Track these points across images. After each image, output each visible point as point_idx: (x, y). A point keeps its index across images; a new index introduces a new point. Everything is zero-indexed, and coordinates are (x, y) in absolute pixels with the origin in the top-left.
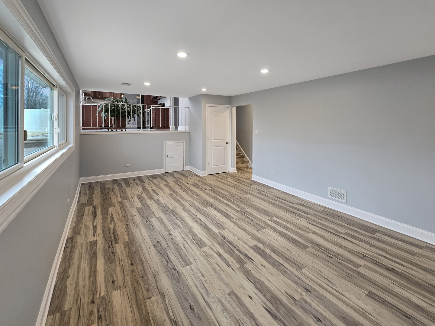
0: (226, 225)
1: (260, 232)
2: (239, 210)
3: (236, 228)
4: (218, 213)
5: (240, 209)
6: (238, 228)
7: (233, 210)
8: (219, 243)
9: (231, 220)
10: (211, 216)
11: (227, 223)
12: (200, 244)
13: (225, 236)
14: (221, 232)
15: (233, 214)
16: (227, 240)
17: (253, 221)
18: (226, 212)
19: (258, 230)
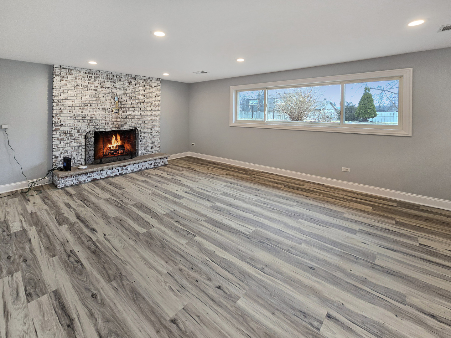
0: (211, 211)
1: (173, 210)
2: (197, 238)
3: (198, 209)
4: (228, 224)
5: (196, 242)
6: (196, 210)
7: (208, 234)
8: (211, 196)
9: (206, 218)
10: (236, 218)
11: (210, 214)
12: (225, 194)
13: (208, 202)
14: (213, 204)
15: (207, 228)
16: (205, 200)
17: (177, 222)
18: (218, 229)
19: (174, 212)
